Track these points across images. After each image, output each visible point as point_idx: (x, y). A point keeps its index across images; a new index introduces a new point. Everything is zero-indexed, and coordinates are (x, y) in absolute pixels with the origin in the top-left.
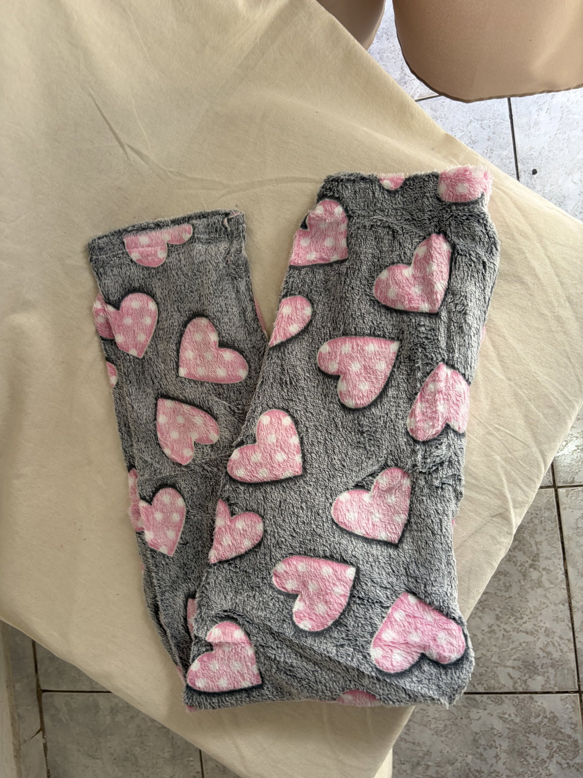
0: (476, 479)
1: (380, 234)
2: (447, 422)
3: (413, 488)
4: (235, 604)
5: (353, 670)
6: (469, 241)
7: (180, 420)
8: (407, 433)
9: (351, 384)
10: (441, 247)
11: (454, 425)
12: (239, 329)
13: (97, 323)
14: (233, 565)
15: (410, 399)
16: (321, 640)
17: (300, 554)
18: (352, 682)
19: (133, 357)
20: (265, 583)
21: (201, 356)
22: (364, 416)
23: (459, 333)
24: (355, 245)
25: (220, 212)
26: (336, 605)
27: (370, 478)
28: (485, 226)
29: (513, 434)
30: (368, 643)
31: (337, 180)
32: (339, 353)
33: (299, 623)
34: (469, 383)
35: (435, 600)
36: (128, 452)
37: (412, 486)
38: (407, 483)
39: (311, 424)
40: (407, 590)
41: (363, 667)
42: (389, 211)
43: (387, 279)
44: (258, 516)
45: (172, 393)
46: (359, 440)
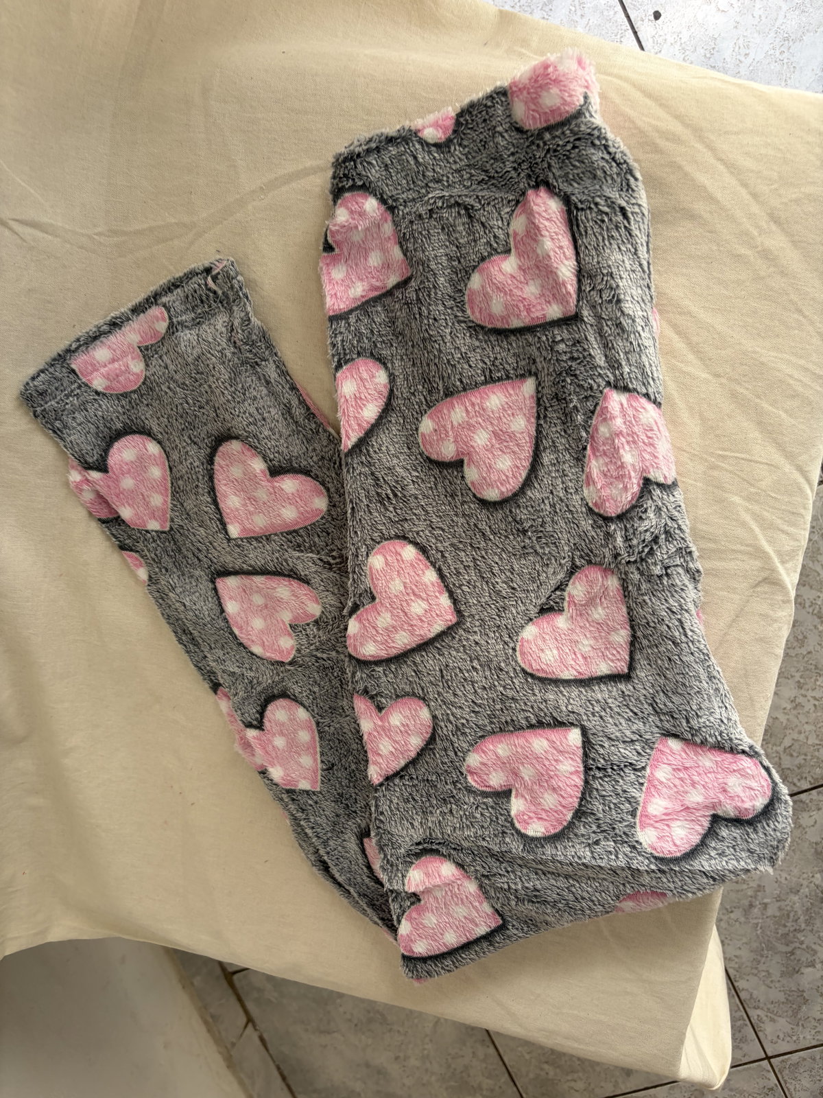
0: (715, 541)
1: (448, 219)
2: (644, 475)
3: (625, 589)
4: (428, 831)
5: (623, 870)
6: (588, 182)
7: (258, 600)
8: (590, 510)
9: (483, 466)
11: (656, 475)
12: (290, 439)
13: (86, 502)
14: (407, 778)
15: (578, 459)
16: (564, 844)
17: (494, 732)
19: (156, 532)
20: (460, 789)
21: (252, 499)
22: (519, 507)
23: (618, 334)
24: (415, 250)
25: (198, 271)
26: (569, 789)
27: (558, 593)
28: (606, 147)
29: (747, 457)
30: (632, 826)
32: (450, 427)
33: (526, 829)
34: (659, 405)
35: (708, 736)
36: (203, 668)
37: (623, 586)
38: (613, 583)
39: (445, 544)
40: (663, 735)
41: (635, 862)
42: (448, 177)
43: (482, 287)
44: (416, 700)
45: (231, 565)
46: (523, 544)
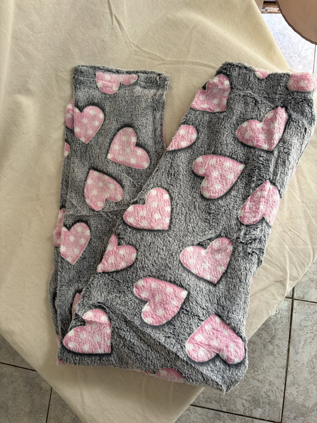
0: (271, 257)
1: (248, 101)
2: (264, 216)
3: (234, 251)
4: (106, 300)
5: (173, 354)
6: (299, 115)
7: (101, 184)
8: (238, 218)
9: (210, 183)
10: (282, 115)
11: (268, 219)
12: (150, 139)
13: (67, 117)
14: (111, 276)
15: (244, 199)
16: (156, 331)
17: (154, 277)
18: (170, 362)
19: (82, 142)
20: (129, 290)
21: (123, 150)
22: (213, 204)
23: (282, 165)
24: (232, 104)
25: (156, 73)
26: (170, 312)
27: (208, 241)
28: (311, 108)
29: (299, 235)
30: (186, 339)
32: (207, 164)
33: (145, 318)
34: (281, 197)
35: (232, 323)
36: (63, 197)
38: (230, 248)
39: (180, 202)
40: (216, 313)
41: (179, 353)
42: (256, 90)
43: (246, 126)
44: (134, 249)
45: (100, 167)
46: (207, 217)
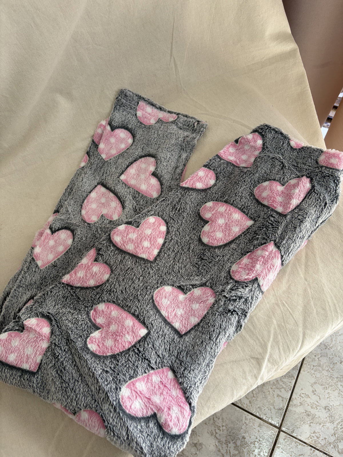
0: (254, 328)
2: (258, 277)
3: (214, 304)
4: (57, 312)
5: (103, 392)
6: (323, 189)
7: (103, 200)
8: (229, 271)
9: (213, 229)
10: (305, 184)
11: (261, 281)
12: (168, 173)
13: (96, 131)
14: (74, 291)
15: (242, 254)
16: (96, 360)
17: (119, 305)
18: (96, 403)
19: (102, 158)
20: (85, 310)
21: (138, 175)
22: (209, 251)
23: (292, 230)
24: (259, 162)
25: (196, 119)
26: (120, 345)
27: (191, 287)
28: (337, 186)
29: (291, 312)
30: (125, 381)
31: (268, 127)
32: (216, 209)
33: (90, 343)
34: (282, 264)
35: (185, 382)
36: (61, 202)
37: (214, 303)
38: (212, 300)
39: (175, 238)
40: (171, 367)
41: (111, 394)
42: (286, 156)
43: (266, 186)
44: (109, 269)
45: (109, 185)
46: (197, 262)
